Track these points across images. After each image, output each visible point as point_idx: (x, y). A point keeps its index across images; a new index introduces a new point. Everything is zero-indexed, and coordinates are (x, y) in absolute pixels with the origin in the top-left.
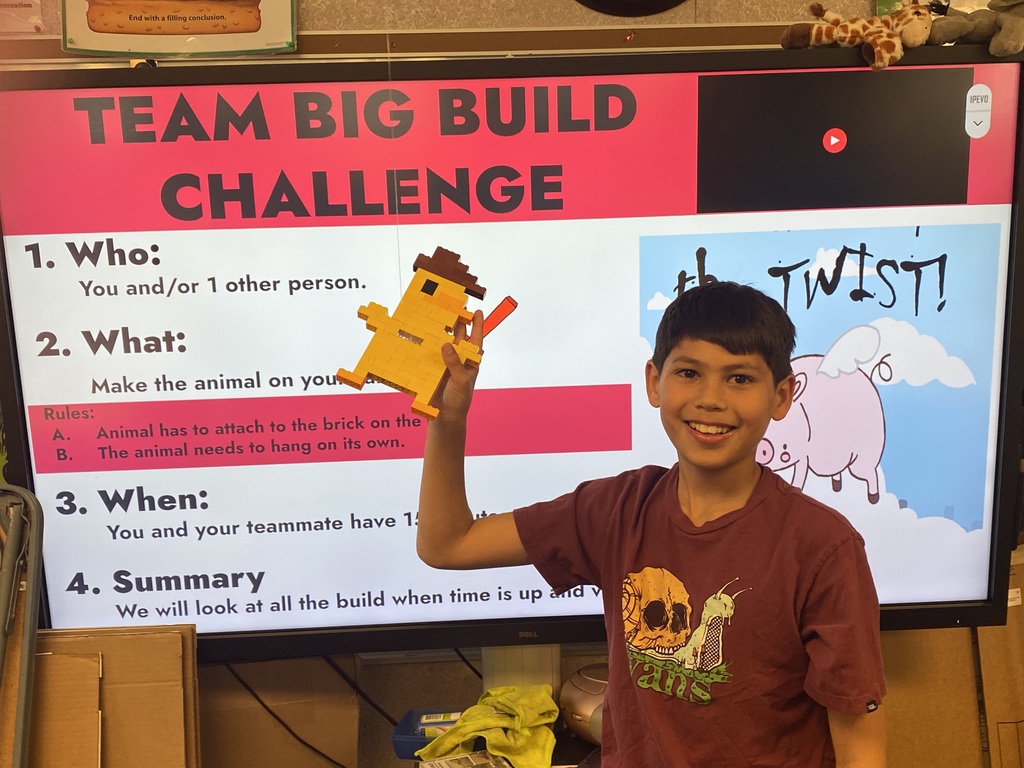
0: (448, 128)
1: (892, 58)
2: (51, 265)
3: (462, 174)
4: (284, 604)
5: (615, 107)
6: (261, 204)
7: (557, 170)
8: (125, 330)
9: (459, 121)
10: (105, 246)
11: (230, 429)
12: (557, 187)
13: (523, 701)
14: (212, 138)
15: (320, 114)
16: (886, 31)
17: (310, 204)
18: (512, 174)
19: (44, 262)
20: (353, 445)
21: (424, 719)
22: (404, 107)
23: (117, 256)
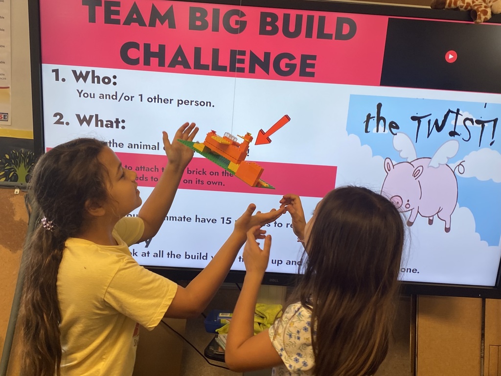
0: (263, 31)
1: (486, 18)
2: (64, 80)
3: (267, 55)
4: (160, 254)
5: (346, 29)
6: (168, 60)
7: (314, 58)
8: (97, 116)
9: (269, 28)
10: (91, 74)
11: (143, 169)
12: (313, 66)
13: (268, 311)
14: (148, 25)
15: (202, 19)
16: (484, 4)
17: (191, 63)
18: (291, 57)
19: (60, 78)
20: (200, 182)
21: (220, 315)
22: (243, 19)
23: (96, 79)
